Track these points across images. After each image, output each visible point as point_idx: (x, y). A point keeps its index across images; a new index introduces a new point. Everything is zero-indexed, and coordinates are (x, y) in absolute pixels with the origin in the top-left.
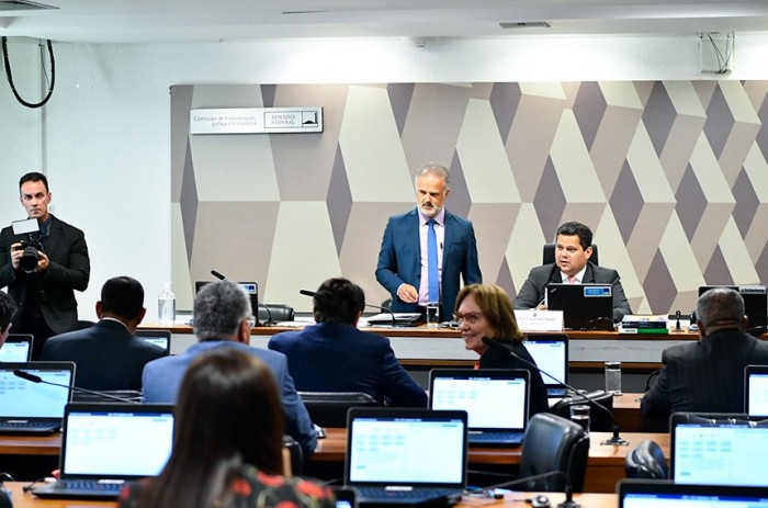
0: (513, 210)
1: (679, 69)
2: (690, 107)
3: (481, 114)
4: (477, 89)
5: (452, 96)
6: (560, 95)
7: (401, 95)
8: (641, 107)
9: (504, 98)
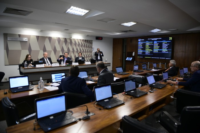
0: (51, 51)
1: (67, 37)
2: (68, 41)
3: (47, 40)
4: (47, 37)
5: (44, 38)
6: (56, 39)
7: (38, 37)
8: (64, 41)
9: (50, 38)
